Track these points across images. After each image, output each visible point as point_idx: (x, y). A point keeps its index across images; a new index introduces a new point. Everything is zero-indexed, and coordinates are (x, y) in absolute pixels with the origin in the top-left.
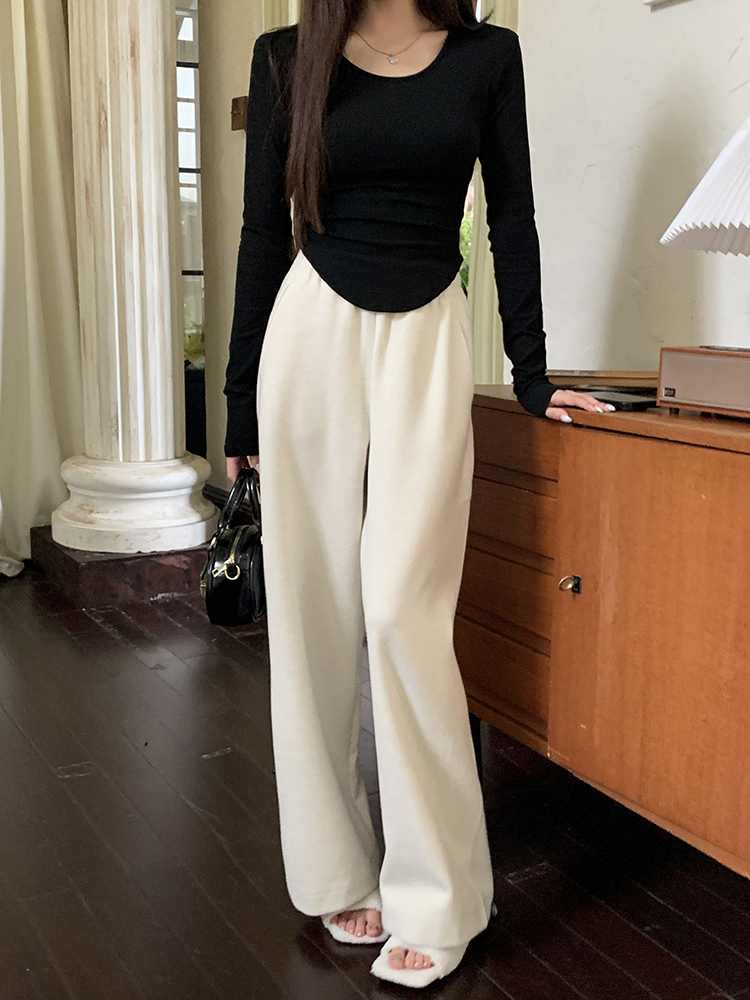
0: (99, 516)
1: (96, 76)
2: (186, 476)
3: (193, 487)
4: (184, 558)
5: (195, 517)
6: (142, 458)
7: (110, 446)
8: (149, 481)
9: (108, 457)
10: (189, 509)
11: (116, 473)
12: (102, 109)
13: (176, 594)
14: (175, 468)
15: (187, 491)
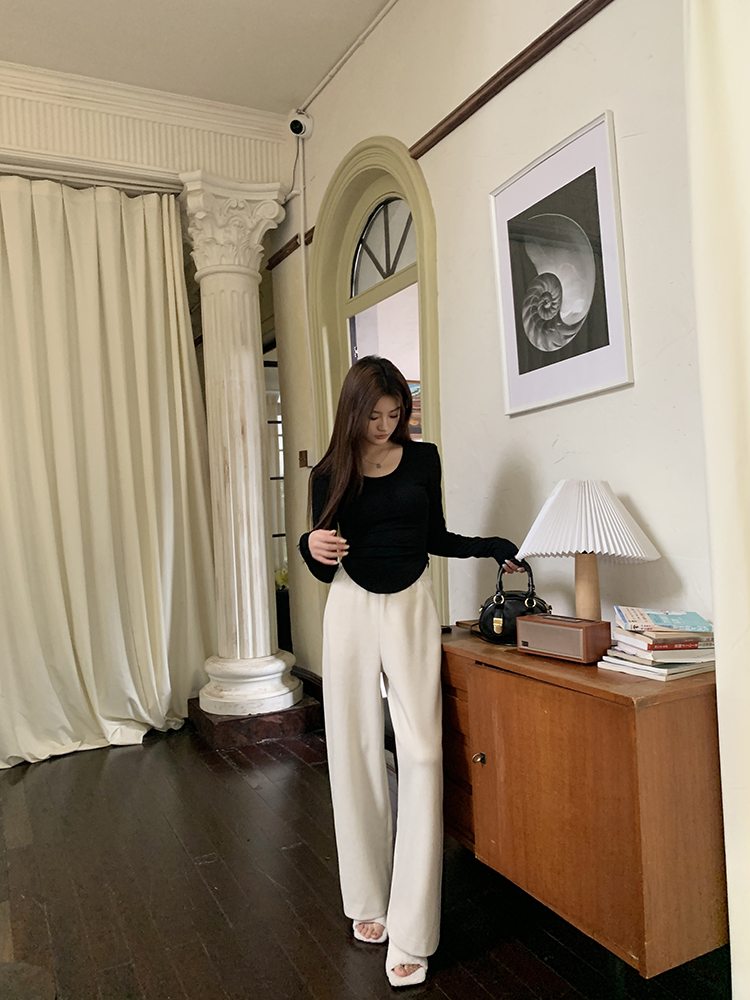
0: (226, 693)
1: (222, 445)
2: (279, 666)
3: (283, 672)
4: (278, 716)
5: (286, 690)
6: (251, 657)
7: (232, 651)
8: (255, 671)
9: (231, 657)
10: (281, 685)
11: (235, 667)
12: (226, 463)
13: (274, 739)
14: (271, 662)
15: (280, 675)
